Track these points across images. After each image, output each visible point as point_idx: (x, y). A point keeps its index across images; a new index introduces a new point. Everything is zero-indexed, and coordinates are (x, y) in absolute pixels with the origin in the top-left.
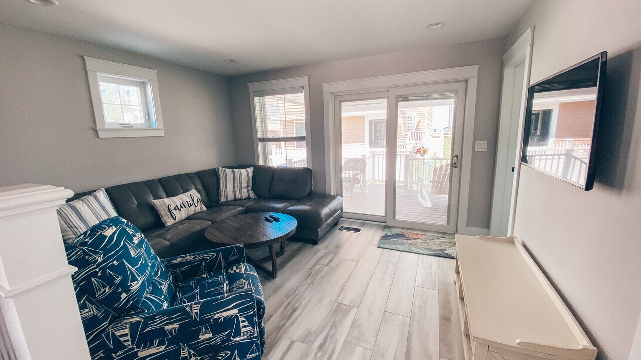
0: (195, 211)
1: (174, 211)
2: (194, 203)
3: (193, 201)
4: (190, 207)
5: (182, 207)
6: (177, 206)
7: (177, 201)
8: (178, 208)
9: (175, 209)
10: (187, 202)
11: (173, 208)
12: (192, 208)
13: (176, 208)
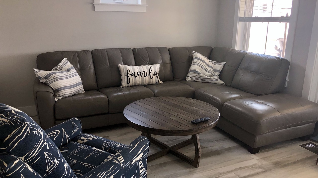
0: (149, 82)
1: (130, 76)
2: (150, 74)
3: (150, 73)
4: (145, 77)
5: (138, 75)
6: (134, 73)
7: (137, 69)
8: (135, 74)
9: (132, 75)
10: (144, 72)
11: (130, 73)
12: (147, 78)
13: (134, 74)
